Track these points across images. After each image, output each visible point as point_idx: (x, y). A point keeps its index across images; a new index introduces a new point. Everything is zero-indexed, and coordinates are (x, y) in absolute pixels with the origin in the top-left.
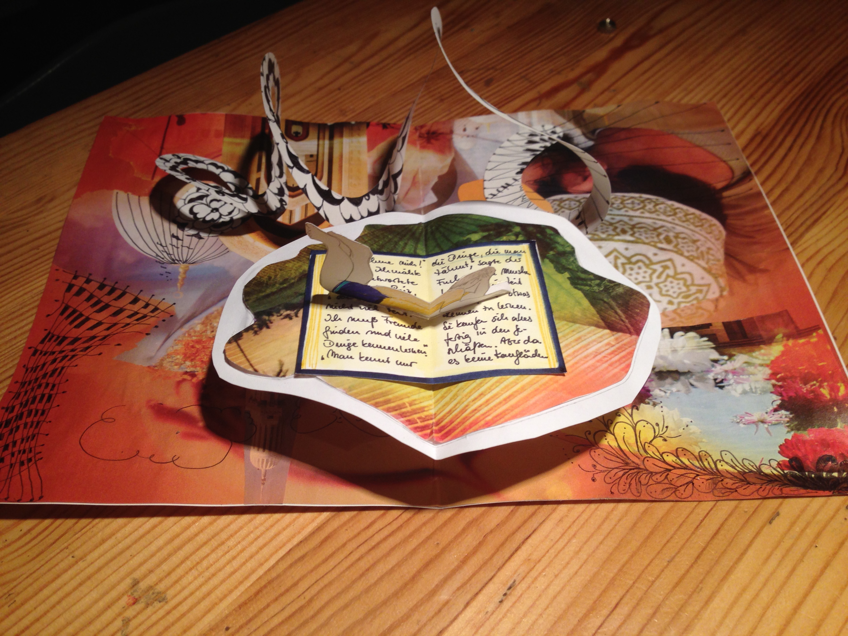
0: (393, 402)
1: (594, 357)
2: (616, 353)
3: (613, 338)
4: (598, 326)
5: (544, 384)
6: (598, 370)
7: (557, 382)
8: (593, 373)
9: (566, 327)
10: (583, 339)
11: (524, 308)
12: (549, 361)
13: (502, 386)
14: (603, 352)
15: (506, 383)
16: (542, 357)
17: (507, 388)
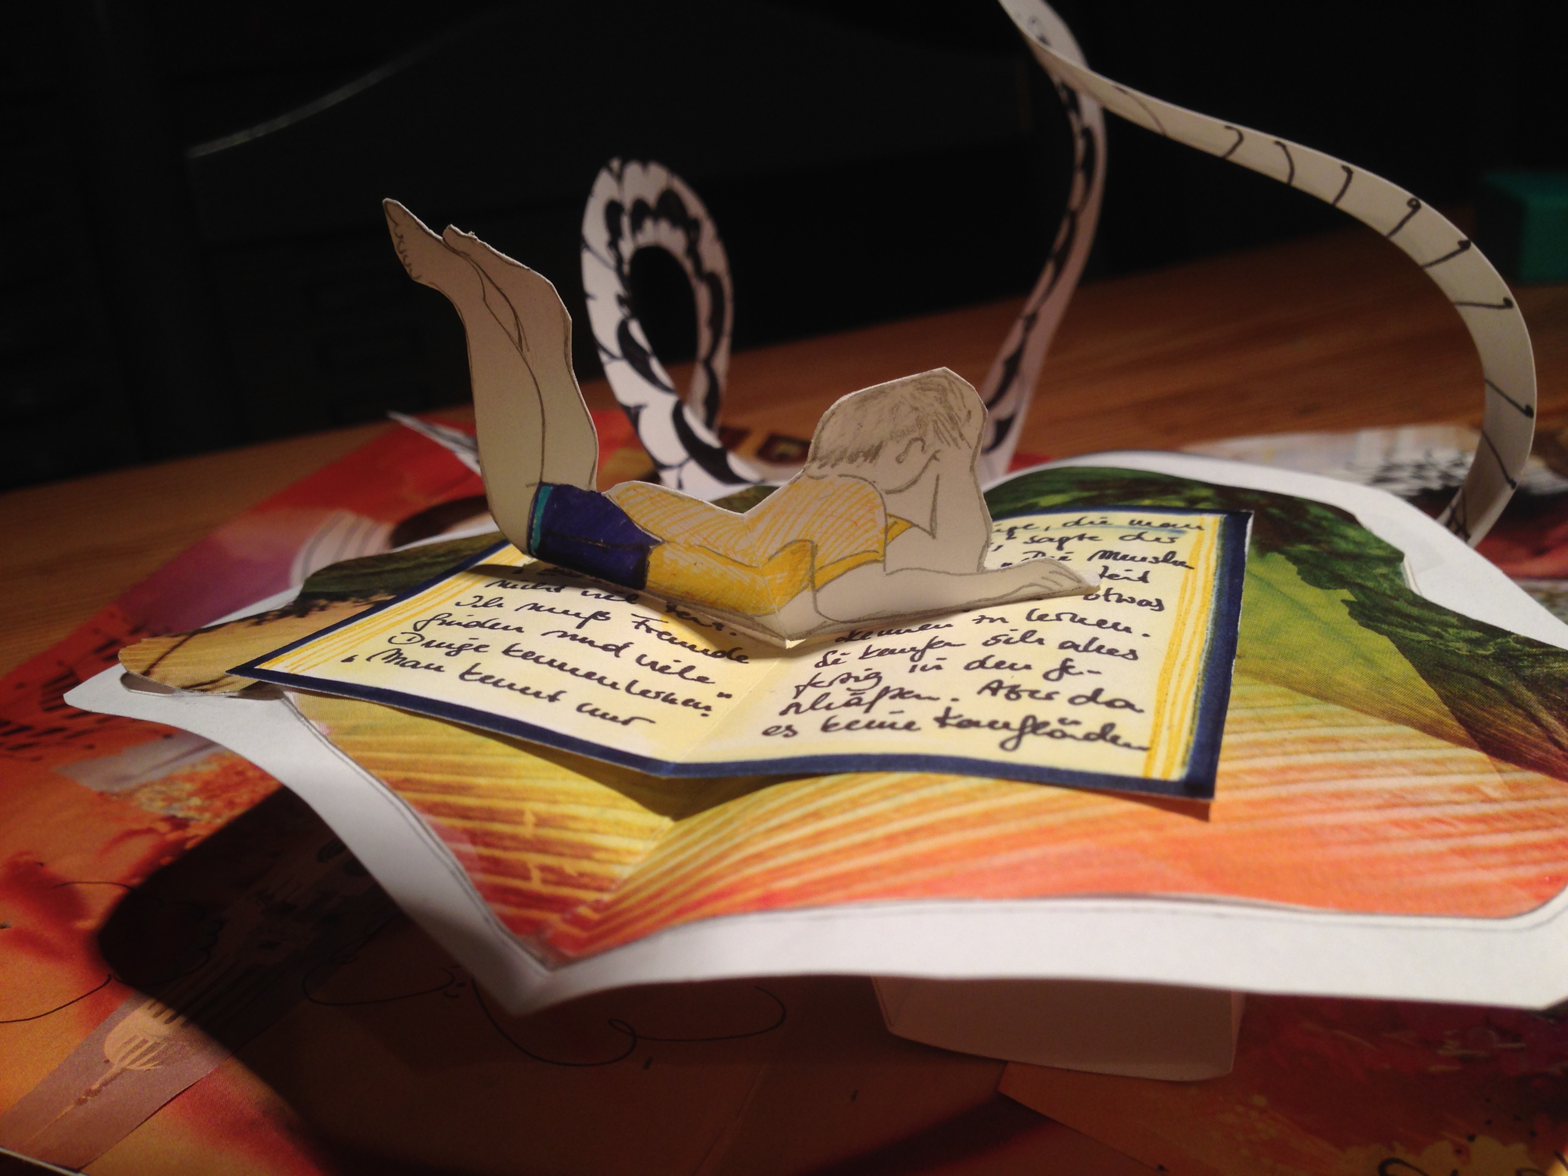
0: (479, 796)
1: (1378, 808)
2: (1500, 825)
3: (1497, 778)
4: (1432, 729)
5: (1093, 821)
6: (1383, 849)
7: (1159, 828)
8: (1356, 851)
9: (1279, 701)
10: (1346, 745)
11: (1127, 630)
12: (1149, 758)
13: (908, 798)
14: (1432, 804)
15: (925, 793)
16: (1127, 745)
17: (923, 805)
